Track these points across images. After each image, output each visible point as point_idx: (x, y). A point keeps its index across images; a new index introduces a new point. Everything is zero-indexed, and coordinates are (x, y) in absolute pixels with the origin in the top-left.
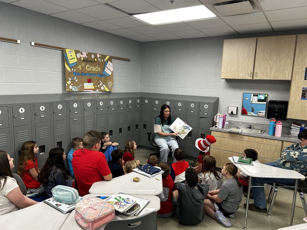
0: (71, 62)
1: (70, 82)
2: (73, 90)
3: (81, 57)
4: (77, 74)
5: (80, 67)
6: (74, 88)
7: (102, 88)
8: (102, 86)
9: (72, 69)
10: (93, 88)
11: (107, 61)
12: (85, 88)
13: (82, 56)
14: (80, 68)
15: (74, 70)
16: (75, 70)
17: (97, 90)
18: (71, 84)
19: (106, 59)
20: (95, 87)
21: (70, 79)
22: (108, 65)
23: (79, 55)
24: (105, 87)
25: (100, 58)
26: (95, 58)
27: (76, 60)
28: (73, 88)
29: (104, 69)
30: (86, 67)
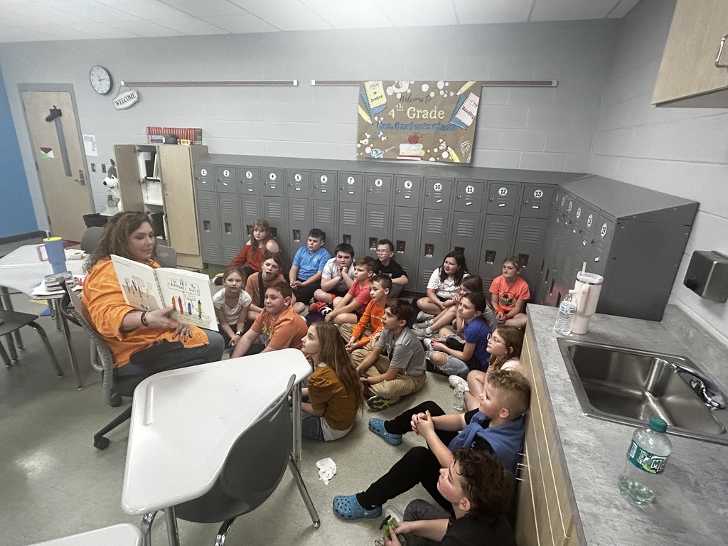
0: (373, 105)
1: (367, 141)
2: (374, 155)
3: (395, 94)
4: (386, 127)
5: (392, 113)
6: (377, 152)
7: (445, 155)
8: (446, 150)
9: (376, 118)
10: (423, 153)
11: (466, 94)
12: (401, 154)
13: (397, 91)
15: (379, 119)
16: (382, 119)
17: (432, 159)
18: (368, 145)
19: (463, 89)
20: (426, 152)
21: (368, 136)
22: (465, 105)
23: (390, 91)
24: (452, 153)
25: (444, 89)
26: (430, 90)
27: (384, 101)
28: (374, 152)
29: (455, 112)
30: (406, 112)
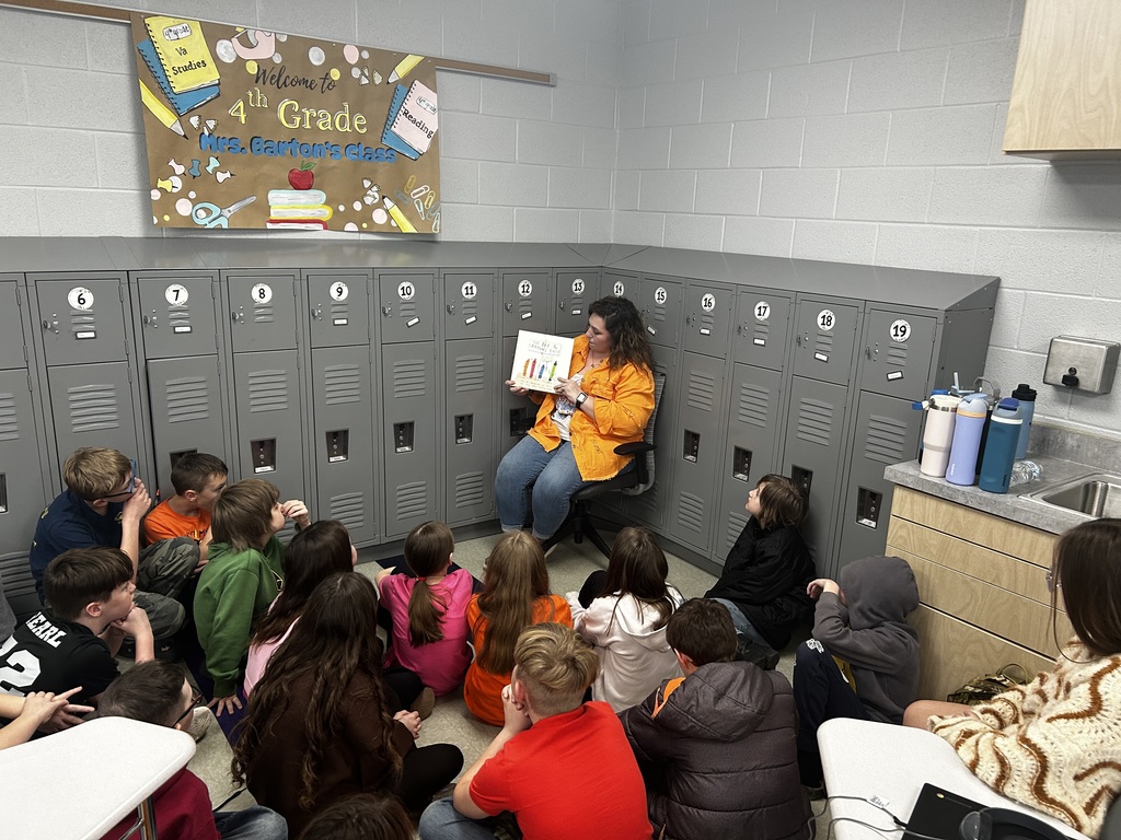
0: (181, 83)
1: (178, 182)
2: (202, 219)
3: (240, 62)
4: (224, 145)
5: (239, 111)
6: (208, 212)
7: (379, 217)
8: (380, 205)
9: (194, 121)
10: (326, 213)
11: (408, 82)
12: (273, 217)
13: (245, 53)
14: (243, 117)
15: (202, 122)
16: (211, 124)
17: (351, 227)
18: (183, 194)
19: (402, 70)
20: (336, 212)
21: (180, 169)
22: (410, 105)
23: (227, 50)
24: (396, 211)
25: (361, 64)
26: (328, 65)
27: (210, 75)
28: (202, 213)
29: (389, 121)
30: (276, 111)
